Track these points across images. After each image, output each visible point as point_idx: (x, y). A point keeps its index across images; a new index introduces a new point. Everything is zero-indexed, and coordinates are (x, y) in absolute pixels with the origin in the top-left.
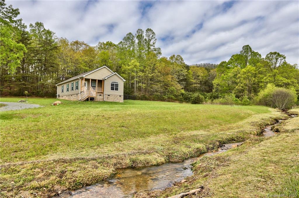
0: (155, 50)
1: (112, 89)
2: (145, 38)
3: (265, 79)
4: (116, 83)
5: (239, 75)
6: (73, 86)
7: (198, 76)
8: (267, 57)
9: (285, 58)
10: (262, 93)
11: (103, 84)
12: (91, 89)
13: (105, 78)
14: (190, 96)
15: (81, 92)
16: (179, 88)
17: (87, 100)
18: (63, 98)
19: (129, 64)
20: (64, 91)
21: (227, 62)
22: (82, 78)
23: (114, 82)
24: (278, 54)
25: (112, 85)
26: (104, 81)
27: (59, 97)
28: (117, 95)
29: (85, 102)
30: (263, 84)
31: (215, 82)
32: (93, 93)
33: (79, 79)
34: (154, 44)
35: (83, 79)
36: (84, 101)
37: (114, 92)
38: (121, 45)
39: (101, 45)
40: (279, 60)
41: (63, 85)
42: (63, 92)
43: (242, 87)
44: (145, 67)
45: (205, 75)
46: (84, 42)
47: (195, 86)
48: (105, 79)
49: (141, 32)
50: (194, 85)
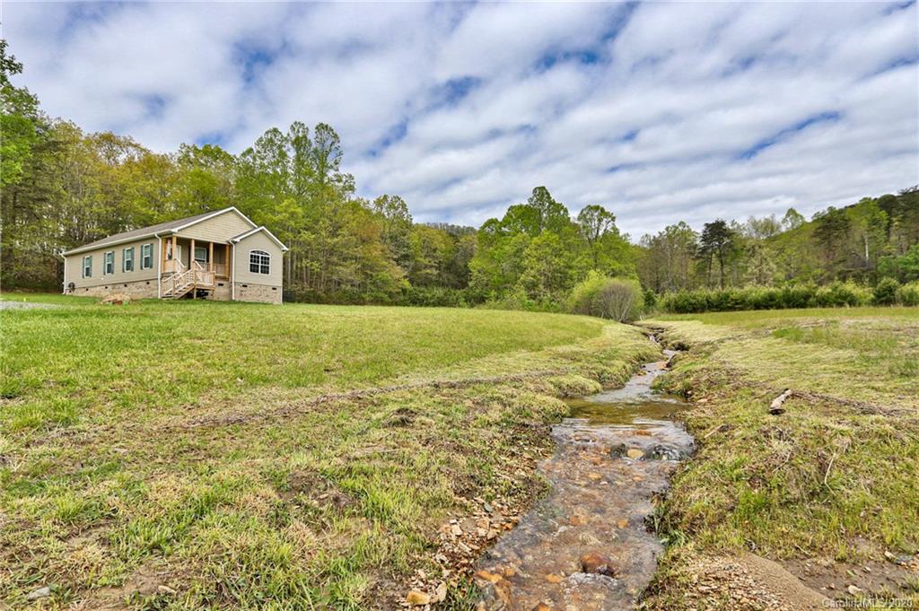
0: (339, 181)
1: (254, 269)
2: (314, 146)
3: (579, 262)
4: (262, 253)
5: (527, 251)
6: (133, 258)
7: (435, 250)
8: (582, 217)
9: (613, 219)
10: (580, 290)
11: (227, 256)
12: (195, 266)
13: (235, 240)
14: (421, 295)
15: (162, 274)
16: (397, 275)
17: (189, 296)
18: (90, 293)
19: (277, 208)
21: (500, 220)
22: (167, 238)
23: (258, 252)
24: (602, 210)
25: (254, 258)
26: (231, 246)
27: (74, 289)
28: (267, 286)
29: (183, 301)
30: (574, 272)
31: (474, 264)
32: (204, 277)
33: (155, 237)
34: (336, 164)
35: (171, 239)
36: (179, 299)
37: (259, 277)
38: (249, 158)
39: (188, 152)
40: (604, 222)
41: (93, 254)
42: (88, 274)
43: (534, 277)
44: (316, 222)
45: (449, 248)
46: (131, 139)
47: (427, 274)
48: (235, 243)
49: (301, 130)
50: (424, 272)
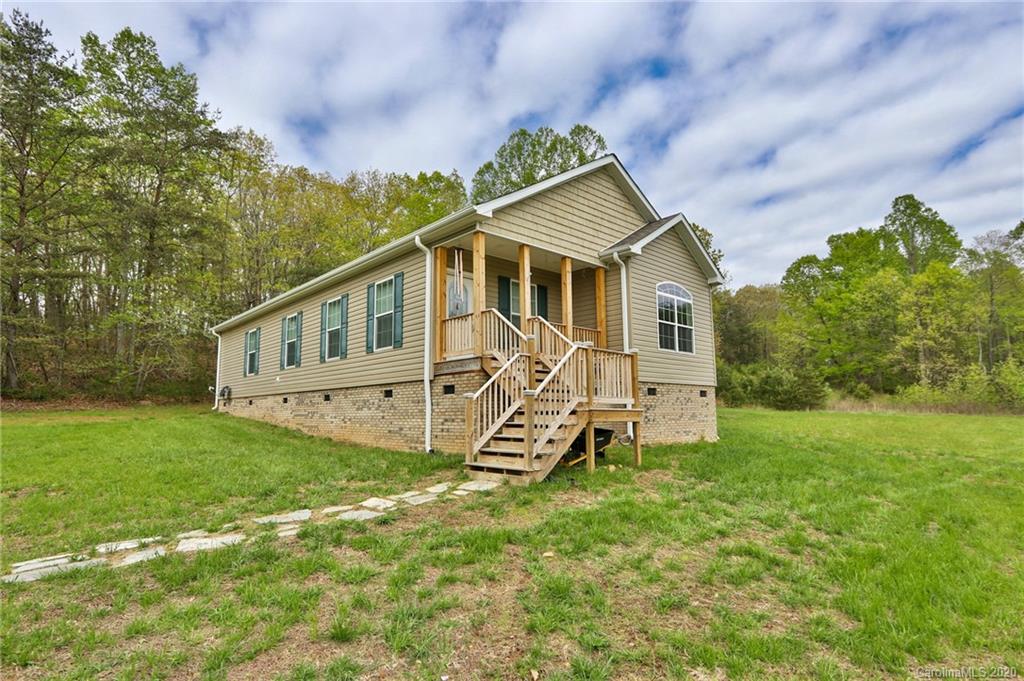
1: (666, 337)
4: (678, 292)
6: (344, 323)
11: (601, 301)
15: (436, 367)
18: (256, 412)
20: (262, 362)
25: (665, 308)
26: (615, 270)
27: (230, 400)
28: (691, 389)
37: (675, 363)
41: (262, 323)
42: (253, 369)
48: (628, 257)
